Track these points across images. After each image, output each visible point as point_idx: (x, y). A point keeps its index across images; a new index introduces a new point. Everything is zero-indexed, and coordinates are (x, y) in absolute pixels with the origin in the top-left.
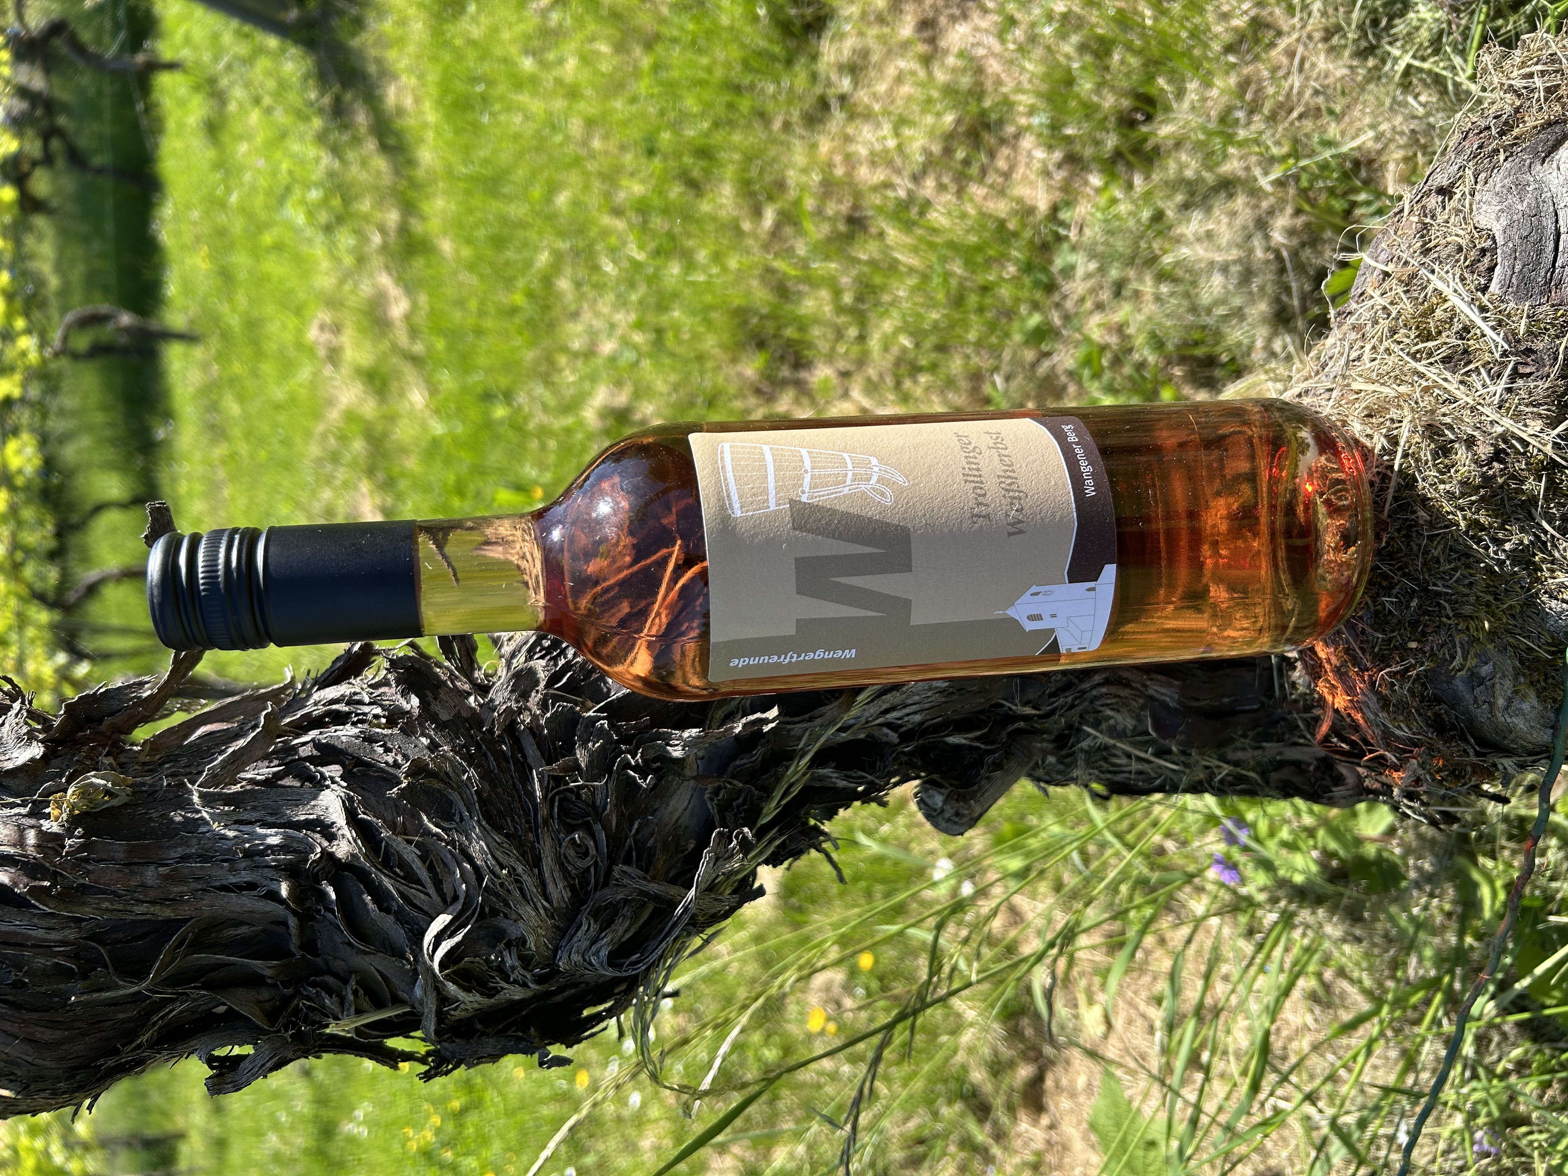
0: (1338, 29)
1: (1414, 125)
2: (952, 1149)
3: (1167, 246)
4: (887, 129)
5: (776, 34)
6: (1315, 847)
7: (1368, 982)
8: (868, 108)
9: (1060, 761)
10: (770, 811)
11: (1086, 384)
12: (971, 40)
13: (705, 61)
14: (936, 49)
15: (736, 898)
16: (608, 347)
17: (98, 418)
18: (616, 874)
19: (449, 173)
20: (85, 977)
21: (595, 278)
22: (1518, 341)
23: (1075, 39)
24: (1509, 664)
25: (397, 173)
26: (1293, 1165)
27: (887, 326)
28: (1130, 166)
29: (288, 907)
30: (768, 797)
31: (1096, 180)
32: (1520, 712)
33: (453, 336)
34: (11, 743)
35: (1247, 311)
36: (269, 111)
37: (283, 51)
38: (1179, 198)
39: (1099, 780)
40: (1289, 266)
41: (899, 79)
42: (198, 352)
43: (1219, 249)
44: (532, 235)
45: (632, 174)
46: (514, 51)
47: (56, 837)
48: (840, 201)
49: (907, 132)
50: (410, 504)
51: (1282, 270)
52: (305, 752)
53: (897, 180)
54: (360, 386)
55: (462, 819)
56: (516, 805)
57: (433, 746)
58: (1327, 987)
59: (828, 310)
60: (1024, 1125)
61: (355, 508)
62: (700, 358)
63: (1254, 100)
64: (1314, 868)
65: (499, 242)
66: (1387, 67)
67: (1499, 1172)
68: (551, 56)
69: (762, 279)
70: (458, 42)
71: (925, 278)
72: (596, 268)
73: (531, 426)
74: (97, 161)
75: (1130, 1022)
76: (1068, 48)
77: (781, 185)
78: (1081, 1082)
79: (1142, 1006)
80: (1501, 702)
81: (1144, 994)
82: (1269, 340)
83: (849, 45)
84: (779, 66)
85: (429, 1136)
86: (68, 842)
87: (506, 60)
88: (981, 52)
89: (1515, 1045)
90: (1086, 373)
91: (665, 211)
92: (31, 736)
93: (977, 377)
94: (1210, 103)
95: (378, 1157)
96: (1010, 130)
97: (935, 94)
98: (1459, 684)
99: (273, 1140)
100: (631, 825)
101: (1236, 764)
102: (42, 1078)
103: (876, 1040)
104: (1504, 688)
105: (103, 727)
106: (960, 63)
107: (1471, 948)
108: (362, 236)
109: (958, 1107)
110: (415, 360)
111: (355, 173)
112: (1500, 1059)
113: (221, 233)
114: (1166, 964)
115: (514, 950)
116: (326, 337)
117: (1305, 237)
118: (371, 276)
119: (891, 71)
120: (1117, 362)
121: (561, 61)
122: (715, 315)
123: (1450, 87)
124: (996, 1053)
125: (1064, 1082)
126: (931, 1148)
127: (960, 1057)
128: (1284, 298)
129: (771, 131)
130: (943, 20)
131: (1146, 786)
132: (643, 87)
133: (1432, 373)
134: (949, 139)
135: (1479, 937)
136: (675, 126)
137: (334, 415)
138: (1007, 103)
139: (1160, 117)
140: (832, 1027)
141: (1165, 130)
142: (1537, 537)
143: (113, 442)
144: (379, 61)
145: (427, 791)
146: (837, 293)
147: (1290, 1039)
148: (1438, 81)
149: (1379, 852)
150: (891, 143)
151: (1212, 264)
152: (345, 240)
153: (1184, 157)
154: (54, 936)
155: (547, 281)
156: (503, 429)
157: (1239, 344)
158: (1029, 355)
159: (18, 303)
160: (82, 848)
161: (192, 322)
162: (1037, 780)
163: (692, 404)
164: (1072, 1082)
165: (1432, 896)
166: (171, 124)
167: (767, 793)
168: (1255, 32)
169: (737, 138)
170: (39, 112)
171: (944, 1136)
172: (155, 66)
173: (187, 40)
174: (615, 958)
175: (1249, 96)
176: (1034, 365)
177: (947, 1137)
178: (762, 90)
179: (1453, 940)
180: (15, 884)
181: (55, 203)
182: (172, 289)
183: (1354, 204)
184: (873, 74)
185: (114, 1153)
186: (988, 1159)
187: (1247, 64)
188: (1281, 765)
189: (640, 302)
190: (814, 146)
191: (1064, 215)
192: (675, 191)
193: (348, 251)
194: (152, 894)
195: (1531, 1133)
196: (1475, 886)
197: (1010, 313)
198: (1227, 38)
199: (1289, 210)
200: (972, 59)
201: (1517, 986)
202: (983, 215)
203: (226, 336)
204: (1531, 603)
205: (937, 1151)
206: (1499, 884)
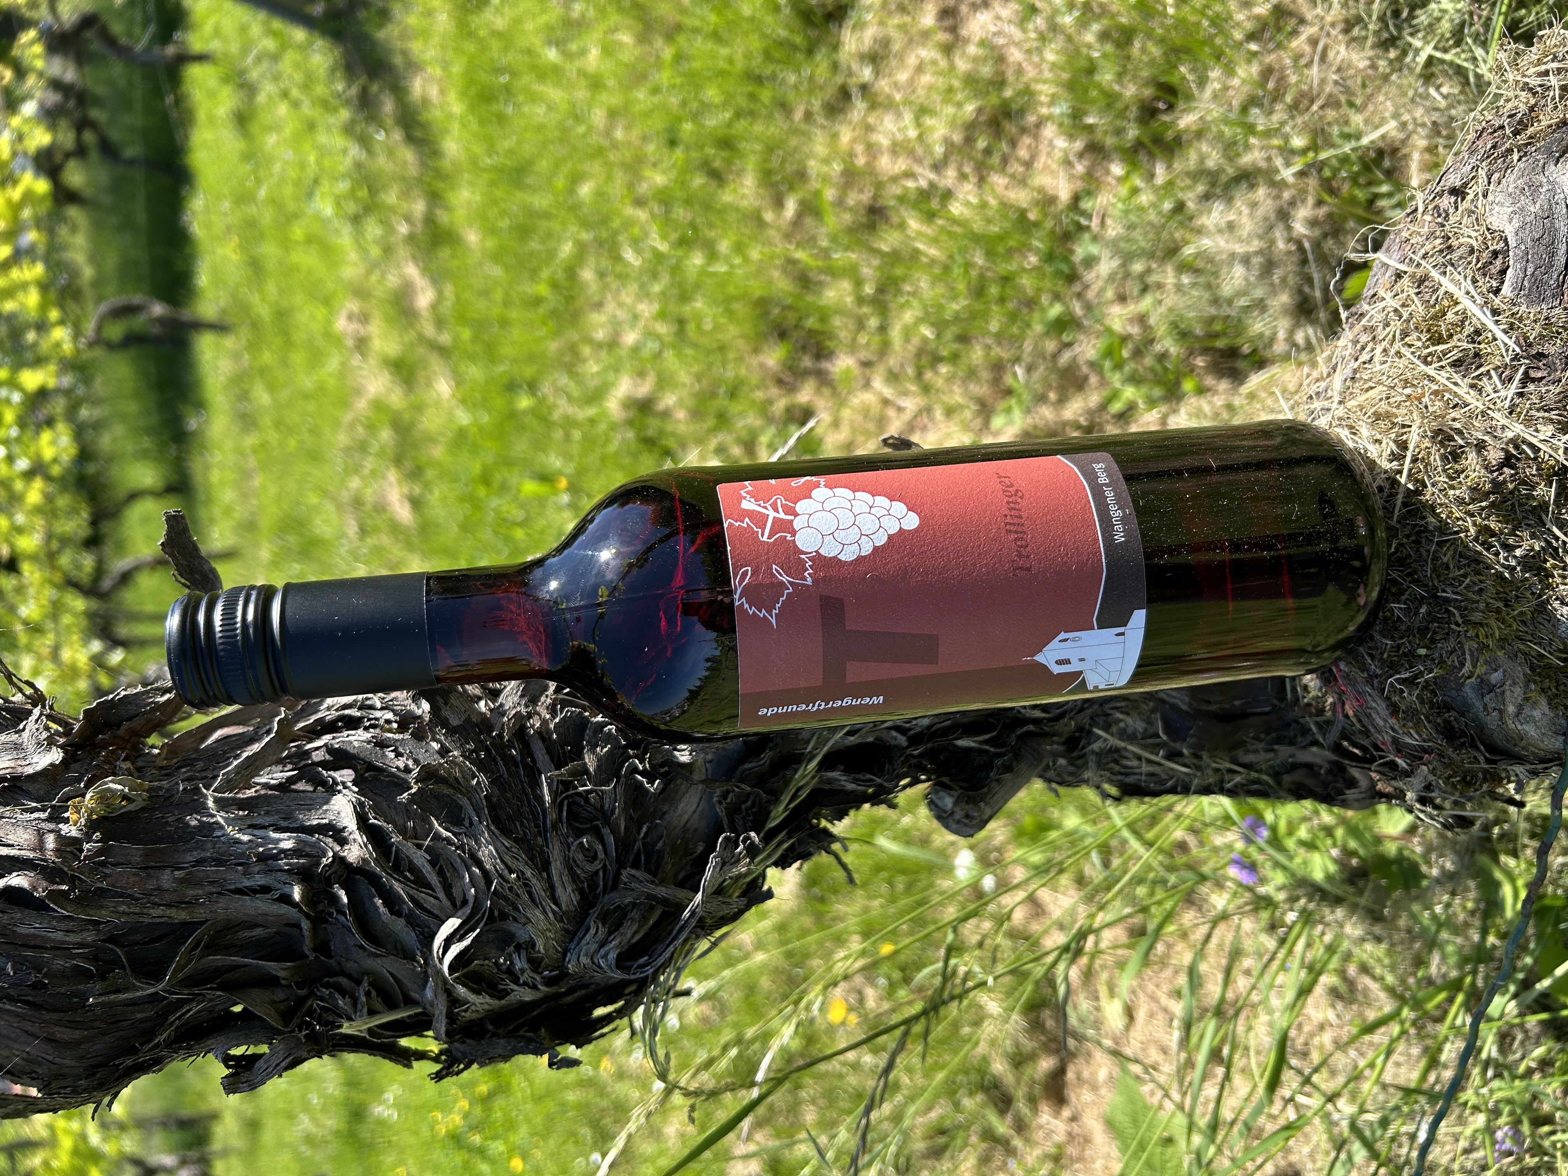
0: (1359, 20)
1: (1435, 116)
2: (974, 1139)
3: (1188, 236)
4: (908, 118)
5: (797, 23)
6: (1335, 845)
7: (1390, 979)
8: (889, 97)
9: (1071, 763)
10: (778, 814)
11: (1108, 375)
12: (993, 29)
13: (724, 51)
14: (957, 37)
15: (744, 901)
16: (630, 338)
17: (132, 407)
18: (624, 878)
19: (474, 162)
20: (104, 978)
21: (618, 268)
22: (1530, 345)
23: (1096, 27)
24: (1520, 671)
25: (423, 164)
26: (1314, 1161)
27: (908, 317)
28: (1152, 156)
29: (301, 910)
30: (777, 801)
31: (1117, 169)
32: (1530, 720)
33: (479, 326)
34: (31, 748)
35: (1269, 302)
36: (296, 105)
37: (310, 44)
38: (1200, 188)
39: (1110, 781)
40: (1311, 257)
41: (920, 69)
42: (229, 342)
43: (1240, 240)
44: (555, 226)
45: (655, 165)
46: (537, 42)
47: (76, 843)
48: (861, 191)
49: (929, 121)
50: (437, 493)
51: (1304, 262)
52: (318, 756)
53: (918, 169)
54: (387, 375)
55: (471, 824)
56: (526, 809)
57: (444, 752)
58: (1351, 984)
59: (849, 300)
60: (1045, 1116)
61: (383, 497)
62: (722, 349)
63: (1276, 90)
64: (1332, 868)
65: (524, 231)
66: (1408, 59)
67: (1521, 1171)
68: (574, 47)
69: (784, 270)
70: (482, 33)
71: (947, 269)
72: (618, 258)
73: (556, 416)
74: (130, 152)
75: (1151, 1015)
76: (1089, 37)
77: (802, 175)
78: (1102, 1074)
79: (1164, 1000)
80: (1511, 709)
81: (1165, 988)
82: (1291, 332)
83: (870, 34)
84: (800, 56)
85: (456, 1119)
86: (86, 846)
87: (529, 52)
88: (1001, 41)
89: (1538, 1044)
90: (1107, 364)
91: (688, 202)
92: (51, 742)
93: (998, 368)
94: (1231, 93)
95: (408, 1139)
96: (1031, 119)
97: (956, 84)
98: (1468, 691)
99: (305, 1123)
100: (640, 828)
101: (1248, 766)
102: (64, 1076)
103: (898, 1032)
104: (1514, 696)
105: (121, 732)
106: (980, 52)
107: (1494, 947)
108: (389, 229)
109: (980, 1098)
110: (442, 351)
111: (382, 162)
112: (1523, 1058)
113: (251, 224)
114: (1187, 958)
115: (523, 953)
116: (354, 327)
117: (1327, 228)
118: (398, 266)
119: (912, 60)
120: (1138, 353)
121: (583, 52)
122: (736, 306)
123: (1472, 79)
124: (1017, 1045)
125: (1086, 1074)
126: (953, 1138)
127: (982, 1048)
128: (1307, 289)
129: (792, 121)
130: (964, 9)
131: (1158, 788)
132: (664, 77)
133: (1442, 377)
134: (971, 129)
135: (1502, 936)
136: (695, 117)
137: (362, 405)
138: (1028, 92)
139: (1181, 105)
140: (853, 1019)
141: (1187, 121)
142: (1549, 543)
143: (149, 431)
144: (405, 53)
145: (437, 797)
146: (858, 283)
147: (1312, 1035)
148: (1460, 71)
149: (1400, 850)
150: (912, 133)
151: (1233, 255)
152: (373, 230)
153: (1205, 148)
154: (73, 938)
155: (571, 272)
156: (527, 420)
157: (1261, 335)
158: (1051, 346)
159: (53, 295)
160: (99, 852)
161: (224, 311)
162: (1049, 781)
163: (714, 395)
164: (1094, 1074)
165: (1453, 894)
166: (201, 115)
167: (775, 796)
168: (1277, 20)
169: (758, 128)
170: (71, 104)
171: (966, 1127)
172: (185, 58)
173: (217, 32)
174: (622, 962)
175: (1271, 85)
176: (1055, 356)
177: (967, 1128)
178: (783, 80)
179: (1476, 937)
180: (35, 888)
181: (88, 193)
182: (203, 279)
183: (1377, 196)
184: (894, 63)
185: (150, 1134)
186: (1010, 1152)
187: (1270, 52)
188: (1294, 767)
189: (663, 293)
190: (835, 136)
191: (1086, 204)
192: (698, 181)
193: (376, 242)
194: (168, 897)
195: (1553, 1133)
196: (1497, 885)
197: (1031, 303)
198: (1249, 26)
199: (1311, 201)
200: (993, 48)
201: (1538, 986)
202: (1004, 205)
203: (255, 325)
204: (1542, 608)
205: (959, 1142)
206: (1520, 883)
